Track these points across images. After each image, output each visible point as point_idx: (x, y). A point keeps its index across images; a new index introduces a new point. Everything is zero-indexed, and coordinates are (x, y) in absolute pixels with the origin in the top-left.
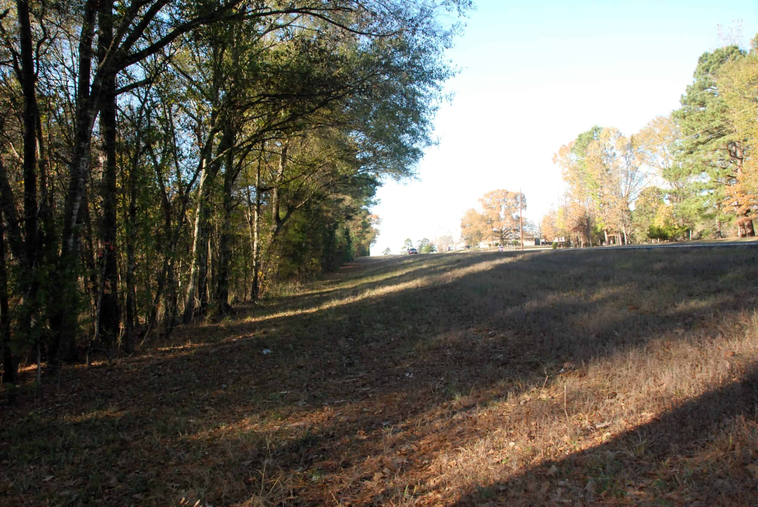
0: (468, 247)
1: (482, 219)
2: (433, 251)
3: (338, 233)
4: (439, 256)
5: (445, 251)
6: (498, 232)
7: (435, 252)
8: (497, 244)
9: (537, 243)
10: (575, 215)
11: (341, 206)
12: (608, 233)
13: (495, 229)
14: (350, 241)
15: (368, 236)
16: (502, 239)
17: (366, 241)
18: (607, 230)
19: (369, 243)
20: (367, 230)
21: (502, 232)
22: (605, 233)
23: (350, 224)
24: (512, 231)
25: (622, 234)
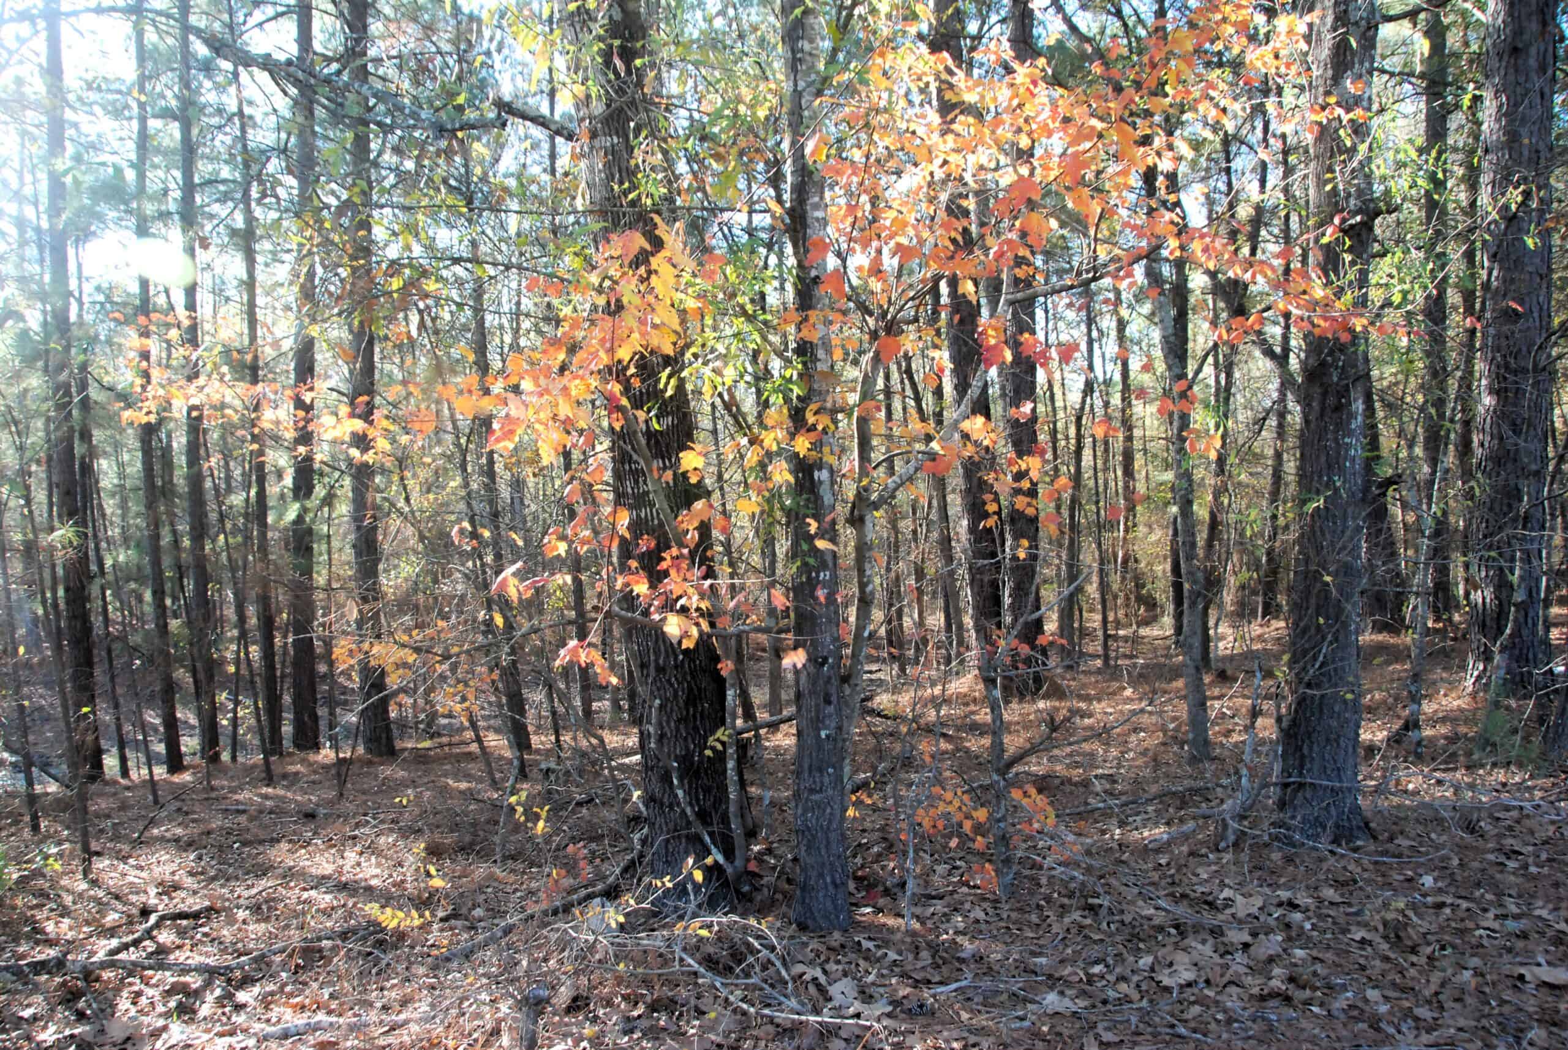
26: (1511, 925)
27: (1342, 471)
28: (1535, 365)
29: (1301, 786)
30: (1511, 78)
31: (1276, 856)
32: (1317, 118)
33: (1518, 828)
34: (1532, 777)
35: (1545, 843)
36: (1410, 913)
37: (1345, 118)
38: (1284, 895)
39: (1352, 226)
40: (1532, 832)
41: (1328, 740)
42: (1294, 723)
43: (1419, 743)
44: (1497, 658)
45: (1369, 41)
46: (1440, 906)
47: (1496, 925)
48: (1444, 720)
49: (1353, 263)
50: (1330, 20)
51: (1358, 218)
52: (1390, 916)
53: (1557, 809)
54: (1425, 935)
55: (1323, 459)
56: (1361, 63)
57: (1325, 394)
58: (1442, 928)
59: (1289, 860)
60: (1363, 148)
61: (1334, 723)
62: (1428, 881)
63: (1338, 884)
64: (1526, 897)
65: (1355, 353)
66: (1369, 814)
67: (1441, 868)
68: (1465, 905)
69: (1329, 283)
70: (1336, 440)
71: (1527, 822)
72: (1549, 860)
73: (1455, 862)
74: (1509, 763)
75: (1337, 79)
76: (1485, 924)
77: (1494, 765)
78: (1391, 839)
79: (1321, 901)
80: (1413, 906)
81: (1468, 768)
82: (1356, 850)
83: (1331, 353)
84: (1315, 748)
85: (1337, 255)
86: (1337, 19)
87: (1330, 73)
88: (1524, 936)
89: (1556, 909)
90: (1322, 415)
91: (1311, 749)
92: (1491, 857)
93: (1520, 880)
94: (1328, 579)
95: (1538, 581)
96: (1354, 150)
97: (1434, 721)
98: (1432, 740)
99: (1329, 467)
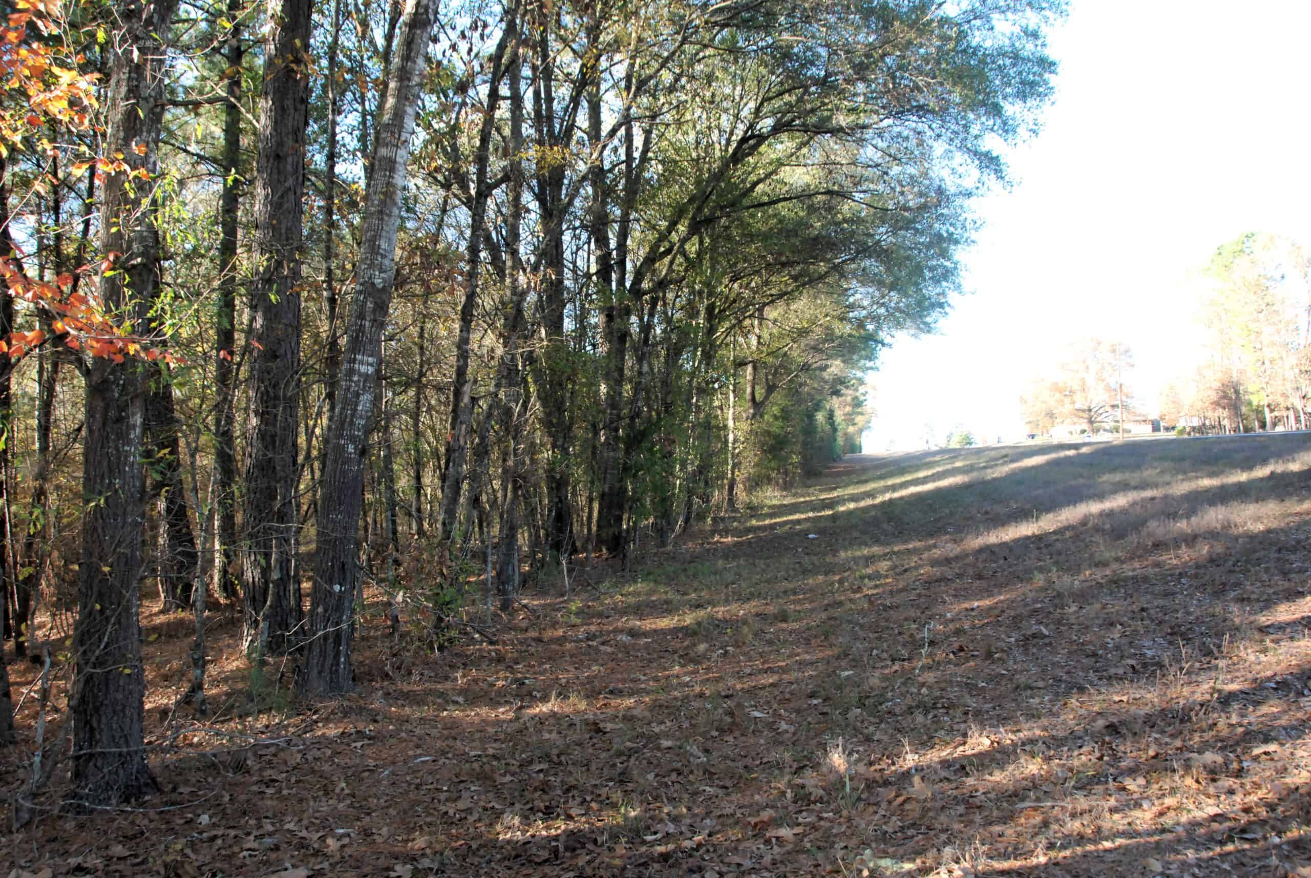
0: (1033, 437)
1: (1056, 388)
2: (971, 444)
3: (820, 417)
4: (979, 451)
5: (992, 443)
6: (1083, 411)
7: (973, 446)
8: (1083, 432)
9: (1156, 428)
10: (1213, 381)
11: (826, 375)
12: (1272, 411)
13: (1078, 406)
14: (835, 430)
15: (859, 419)
16: (1091, 422)
17: (856, 428)
18: (1269, 406)
19: (861, 431)
20: (859, 410)
21: (1090, 410)
22: (1267, 410)
23: (835, 402)
24: (1108, 409)
25: (1296, 411)
26: (268, 841)
27: (121, 473)
28: (285, 395)
29: (91, 756)
30: (275, 177)
31: (70, 825)
32: (107, 169)
33: (275, 760)
34: (287, 718)
35: (294, 768)
36: (188, 851)
37: (132, 174)
38: (73, 861)
39: (134, 266)
40: (285, 762)
41: (114, 712)
42: (83, 700)
43: (203, 702)
44: (261, 625)
45: (156, 117)
46: (213, 839)
47: (255, 845)
48: (226, 680)
49: (131, 297)
50: (124, 90)
51: (139, 260)
52: (169, 859)
53: (304, 740)
54: (199, 868)
55: (105, 464)
56: (149, 132)
57: (106, 409)
58: (213, 858)
59: (81, 827)
60: (146, 202)
61: (120, 696)
62: (205, 819)
63: (127, 838)
64: (278, 817)
65: (135, 373)
66: (157, 771)
67: (216, 806)
68: (232, 833)
69: (108, 311)
70: (117, 450)
71: (282, 755)
72: (297, 782)
73: (227, 798)
74: (270, 709)
75: (127, 141)
76: (248, 846)
77: (260, 712)
78: (174, 789)
79: (109, 859)
80: (192, 845)
81: (240, 717)
82: (142, 805)
83: (113, 372)
84: (104, 720)
85: (119, 288)
86: (130, 91)
87: (122, 134)
88: (276, 848)
89: (300, 821)
90: (104, 425)
91: (99, 721)
92: (255, 788)
93: (275, 802)
94: (106, 569)
95: (289, 561)
96: (136, 203)
97: (216, 682)
98: (214, 697)
99: (111, 471)
